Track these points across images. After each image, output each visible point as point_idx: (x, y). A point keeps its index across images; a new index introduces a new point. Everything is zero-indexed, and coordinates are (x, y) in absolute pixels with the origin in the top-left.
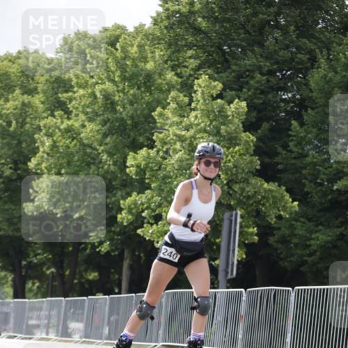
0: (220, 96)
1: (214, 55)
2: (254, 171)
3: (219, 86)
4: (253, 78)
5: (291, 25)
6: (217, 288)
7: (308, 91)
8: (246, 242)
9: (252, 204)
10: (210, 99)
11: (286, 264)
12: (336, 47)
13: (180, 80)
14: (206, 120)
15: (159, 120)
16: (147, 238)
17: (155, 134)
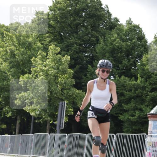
0: (59, 53)
1: (57, 36)
2: (73, 85)
3: (59, 49)
4: (73, 46)
5: (89, 26)
6: (56, 133)
7: (96, 53)
8: (68, 114)
9: (71, 99)
10: (56, 55)
11: (85, 124)
12: (107, 35)
13: (42, 46)
14: (53, 63)
15: (34, 63)
16: (27, 112)
17: (32, 68)
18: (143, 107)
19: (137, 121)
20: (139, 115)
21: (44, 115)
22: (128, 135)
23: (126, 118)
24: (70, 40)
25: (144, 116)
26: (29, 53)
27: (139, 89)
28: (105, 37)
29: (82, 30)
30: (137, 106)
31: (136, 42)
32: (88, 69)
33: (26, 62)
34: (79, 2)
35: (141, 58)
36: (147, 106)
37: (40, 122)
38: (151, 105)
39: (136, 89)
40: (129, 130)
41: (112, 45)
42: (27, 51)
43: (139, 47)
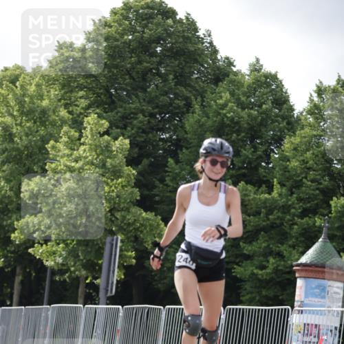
0: (107, 133)
1: (102, 96)
2: (135, 201)
3: (106, 124)
4: (136, 118)
5: (170, 74)
6: (98, 304)
7: (184, 133)
8: (125, 264)
9: (131, 231)
10: (98, 136)
11: (159, 285)
12: (209, 95)
13: (71, 117)
14: (94, 153)
15: (52, 152)
16: (38, 257)
17: (48, 164)
18: (283, 249)
19: (271, 280)
20: (275, 265)
21: (74, 266)
22: (253, 310)
23: (248, 272)
24: (129, 103)
25: (287, 268)
26: (42, 132)
27: (276, 211)
28: (205, 99)
29: (156, 83)
30: (271, 246)
31: (271, 110)
32: (167, 167)
33: (36, 150)
34: (148, 23)
35: (282, 145)
36: (293, 247)
37: (65, 280)
38: (300, 245)
39: (270, 212)
40: (254, 298)
41: (219, 117)
42: (38, 127)
43: (277, 121)
